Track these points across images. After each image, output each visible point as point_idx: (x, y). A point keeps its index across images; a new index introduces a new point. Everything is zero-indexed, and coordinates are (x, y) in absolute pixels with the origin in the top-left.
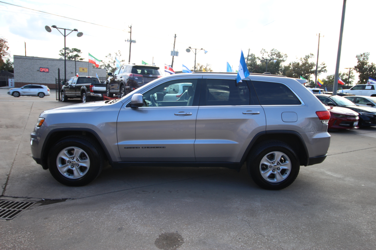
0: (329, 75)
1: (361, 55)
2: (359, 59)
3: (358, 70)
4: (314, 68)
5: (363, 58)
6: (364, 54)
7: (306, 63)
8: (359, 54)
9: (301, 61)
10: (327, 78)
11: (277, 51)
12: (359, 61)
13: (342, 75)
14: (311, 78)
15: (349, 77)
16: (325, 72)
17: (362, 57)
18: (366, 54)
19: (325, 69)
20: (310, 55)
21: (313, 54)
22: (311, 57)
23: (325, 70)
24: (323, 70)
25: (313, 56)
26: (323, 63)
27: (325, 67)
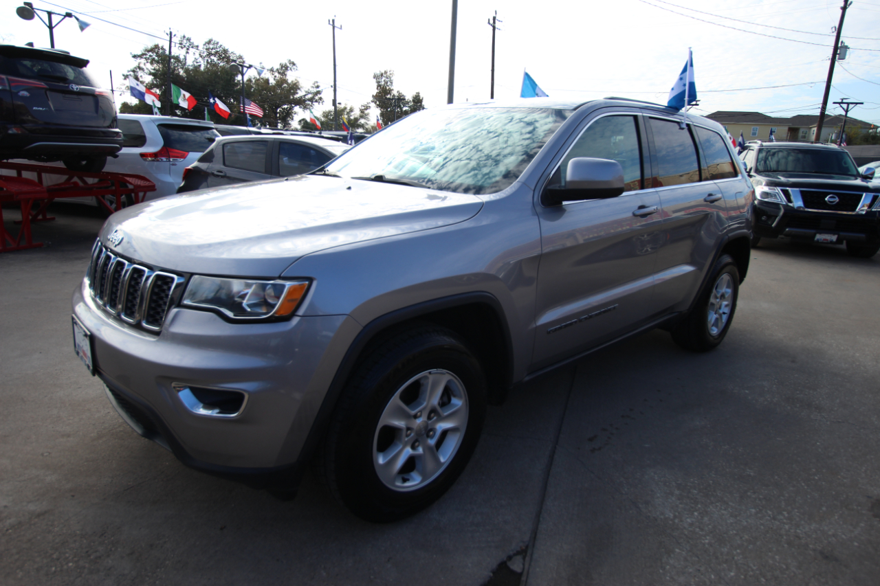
0: (327, 110)
1: (382, 75)
2: (379, 82)
3: (378, 103)
4: (300, 94)
5: (385, 81)
6: (386, 72)
7: (284, 81)
8: (378, 72)
9: (273, 76)
10: (324, 116)
11: (219, 45)
12: (379, 86)
13: (348, 111)
14: (295, 114)
15: (362, 117)
16: (321, 103)
17: (384, 79)
18: (388, 74)
19: (319, 96)
20: (288, 65)
21: (295, 63)
22: (291, 69)
23: (321, 99)
24: (317, 98)
25: (294, 67)
26: (316, 85)
27: (319, 93)
